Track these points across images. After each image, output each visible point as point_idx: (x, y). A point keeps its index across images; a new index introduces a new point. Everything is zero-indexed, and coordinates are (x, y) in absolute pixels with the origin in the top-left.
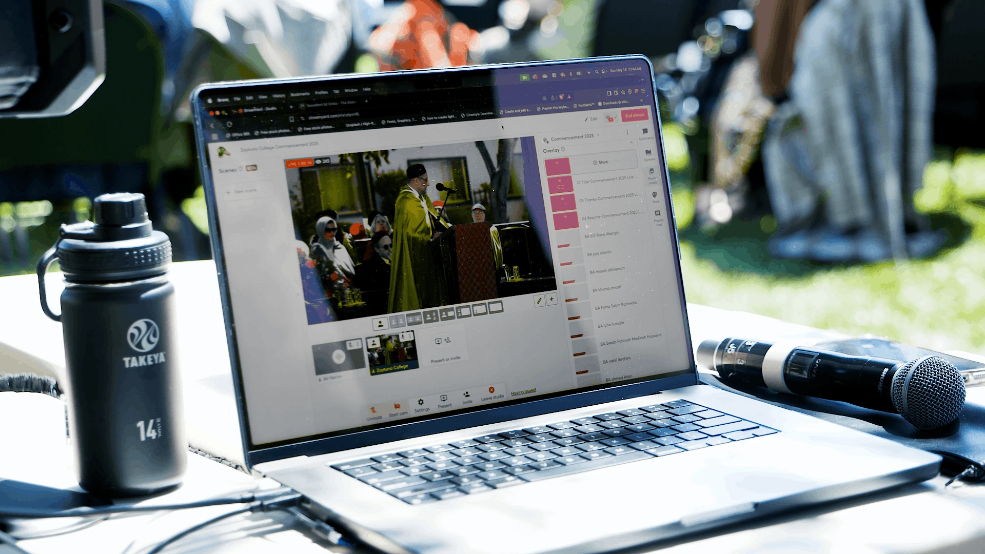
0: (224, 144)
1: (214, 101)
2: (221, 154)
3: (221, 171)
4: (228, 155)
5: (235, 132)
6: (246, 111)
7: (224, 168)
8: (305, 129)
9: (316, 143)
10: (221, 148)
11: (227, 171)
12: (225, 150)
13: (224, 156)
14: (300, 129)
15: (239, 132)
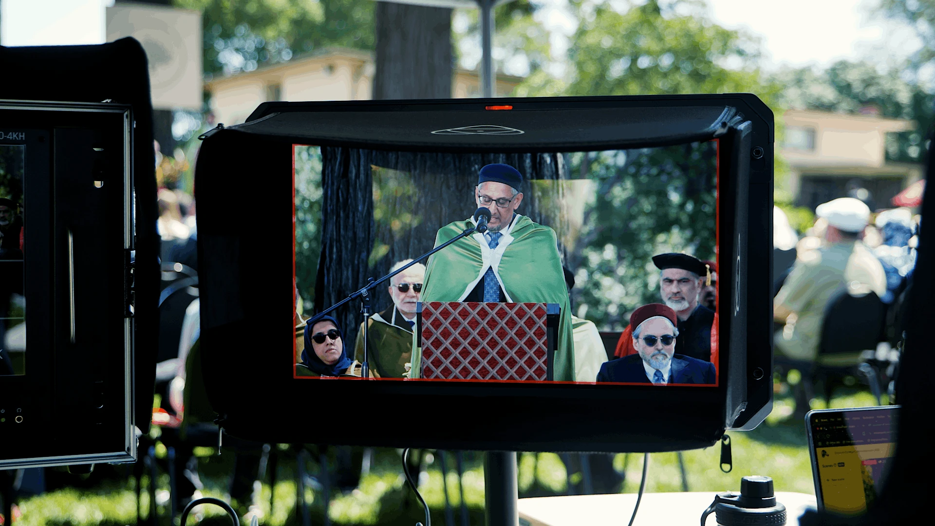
0: (825, 449)
1: (819, 420)
2: (823, 455)
3: (824, 466)
4: (828, 455)
5: (831, 441)
6: (838, 427)
7: (825, 465)
8: (872, 440)
9: (878, 450)
10: (823, 451)
11: (827, 466)
12: (826, 453)
13: (826, 456)
14: (869, 440)
15: (834, 442)
